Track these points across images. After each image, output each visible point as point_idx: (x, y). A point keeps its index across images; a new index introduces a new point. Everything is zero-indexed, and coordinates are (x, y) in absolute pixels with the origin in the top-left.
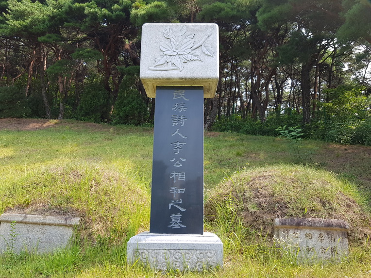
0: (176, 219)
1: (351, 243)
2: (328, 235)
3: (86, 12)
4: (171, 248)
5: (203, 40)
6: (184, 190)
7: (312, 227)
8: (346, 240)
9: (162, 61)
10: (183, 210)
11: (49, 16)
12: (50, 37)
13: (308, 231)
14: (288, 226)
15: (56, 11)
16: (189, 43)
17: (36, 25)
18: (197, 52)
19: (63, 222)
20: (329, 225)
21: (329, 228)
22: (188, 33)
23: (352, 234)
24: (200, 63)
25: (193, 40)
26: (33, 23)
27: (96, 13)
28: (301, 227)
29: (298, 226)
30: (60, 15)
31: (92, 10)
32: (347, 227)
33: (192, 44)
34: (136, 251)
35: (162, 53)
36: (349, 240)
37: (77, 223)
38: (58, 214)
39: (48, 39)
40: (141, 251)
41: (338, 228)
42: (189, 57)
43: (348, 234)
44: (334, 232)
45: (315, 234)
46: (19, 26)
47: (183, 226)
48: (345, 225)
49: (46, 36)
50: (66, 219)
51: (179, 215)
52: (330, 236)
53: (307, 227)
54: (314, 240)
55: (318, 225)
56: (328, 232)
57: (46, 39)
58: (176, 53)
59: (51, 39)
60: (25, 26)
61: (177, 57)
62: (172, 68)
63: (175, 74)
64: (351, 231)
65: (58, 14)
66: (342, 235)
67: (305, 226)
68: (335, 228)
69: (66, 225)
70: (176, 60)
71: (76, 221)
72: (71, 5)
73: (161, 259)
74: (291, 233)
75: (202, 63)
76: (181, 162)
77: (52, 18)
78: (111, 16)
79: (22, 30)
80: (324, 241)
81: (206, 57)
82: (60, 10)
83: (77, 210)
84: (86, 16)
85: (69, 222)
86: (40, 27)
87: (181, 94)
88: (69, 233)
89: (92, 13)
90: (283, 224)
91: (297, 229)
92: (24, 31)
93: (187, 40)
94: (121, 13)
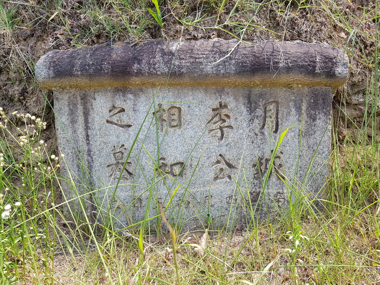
1: (345, 132)
2: (251, 110)
7: (183, 77)
8: (324, 124)
13: (165, 98)
21: (257, 79)
23: (356, 99)
28: (136, 80)
32: (339, 70)
36: (339, 119)
41: (295, 77)
43: (337, 100)
44: (281, 94)
45: (197, 106)
48: (330, 62)
52: (260, 112)
53: (163, 80)
54: (189, 133)
55: (209, 68)
56: (253, 98)
64: (353, 85)
66: (315, 105)
67: (151, 79)
68: (285, 78)
74: (101, 105)
80: (231, 135)
91: (123, 90)
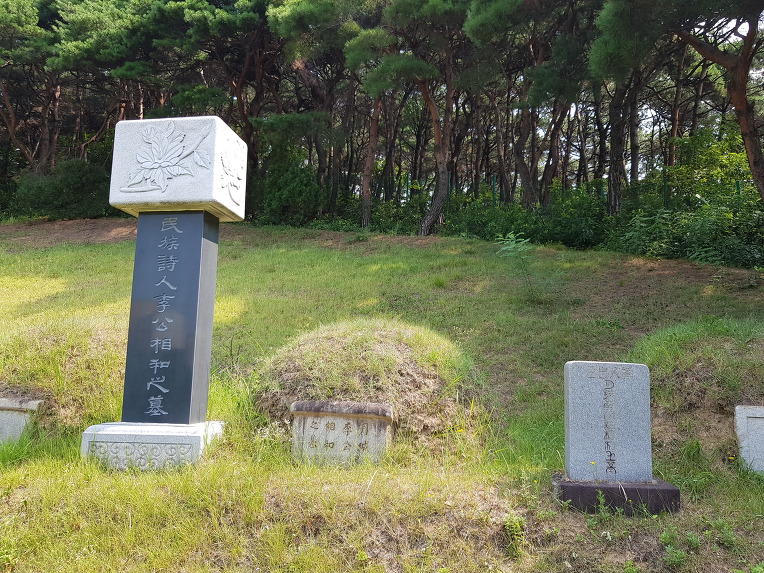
0: (155, 402)
2: (358, 426)
3: (187, 18)
4: (134, 441)
5: (197, 142)
6: (168, 363)
7: (336, 413)
9: (139, 178)
10: (165, 391)
11: (127, 28)
12: (131, 69)
13: (330, 420)
14: (305, 413)
15: (137, 18)
16: (175, 149)
17: (106, 47)
18: (187, 162)
19: (17, 406)
20: (359, 411)
21: (359, 415)
22: (176, 133)
24: (189, 178)
25: (182, 144)
26: (100, 44)
27: (206, 18)
28: (321, 413)
29: (317, 412)
30: (144, 26)
31: (198, 14)
32: (388, 414)
33: (181, 150)
34: (93, 444)
35: (139, 166)
37: (35, 408)
38: (15, 395)
39: (129, 73)
40: (98, 444)
41: (372, 415)
42: (176, 170)
44: (369, 421)
45: (340, 423)
46: (77, 52)
47: (164, 413)
48: (385, 411)
49: (124, 67)
50: (21, 402)
51: (160, 398)
52: (361, 427)
53: (330, 414)
54: (337, 432)
55: (345, 411)
56: (359, 422)
57: (125, 72)
58: (157, 165)
59: (134, 72)
60: (87, 51)
61: (159, 170)
62: (152, 187)
63: (156, 196)
65: (142, 25)
66: (380, 426)
67: (326, 413)
68: (369, 416)
69: (20, 410)
70: (158, 175)
71: (33, 405)
72: (162, 5)
73: (122, 454)
74: (309, 421)
75: (193, 179)
76: (167, 324)
77: (133, 31)
78: (235, 23)
79: (83, 58)
80: (351, 434)
81: (199, 169)
82: (144, 15)
83: (42, 390)
84: (188, 25)
85: (24, 406)
86: (114, 50)
87: (172, 222)
88: (24, 420)
89: (199, 20)
90: (299, 409)
91: (317, 416)
92: (87, 59)
93: (174, 144)
94: (251, 14)
